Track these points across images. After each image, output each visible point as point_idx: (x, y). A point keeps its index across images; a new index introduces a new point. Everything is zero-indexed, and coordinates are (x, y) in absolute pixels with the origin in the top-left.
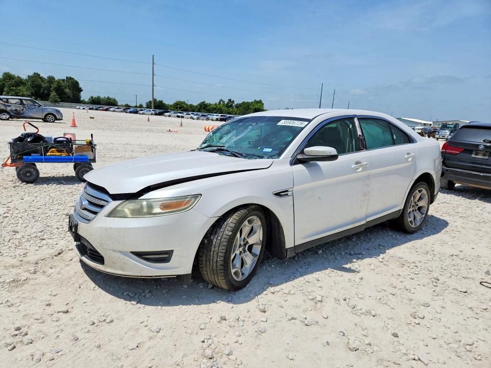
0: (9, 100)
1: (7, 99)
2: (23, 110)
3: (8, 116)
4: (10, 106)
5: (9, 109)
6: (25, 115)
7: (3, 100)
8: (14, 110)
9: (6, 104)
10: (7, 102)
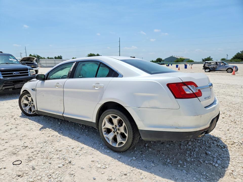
0: (211, 63)
1: (210, 62)
2: (217, 67)
3: (209, 70)
4: (211, 66)
5: (210, 67)
6: (217, 69)
7: (209, 63)
8: (213, 67)
9: (209, 65)
10: (210, 64)
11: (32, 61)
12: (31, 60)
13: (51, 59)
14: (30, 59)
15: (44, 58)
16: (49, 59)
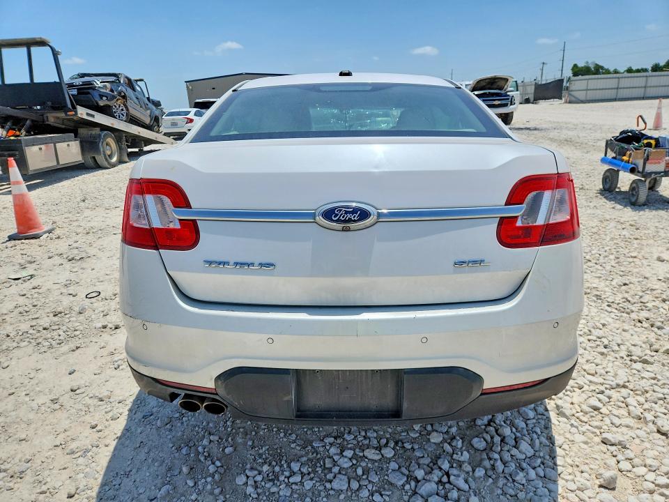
11: (501, 89)
12: (498, 84)
13: (639, 74)
14: (496, 82)
15: (616, 72)
16: (633, 74)
